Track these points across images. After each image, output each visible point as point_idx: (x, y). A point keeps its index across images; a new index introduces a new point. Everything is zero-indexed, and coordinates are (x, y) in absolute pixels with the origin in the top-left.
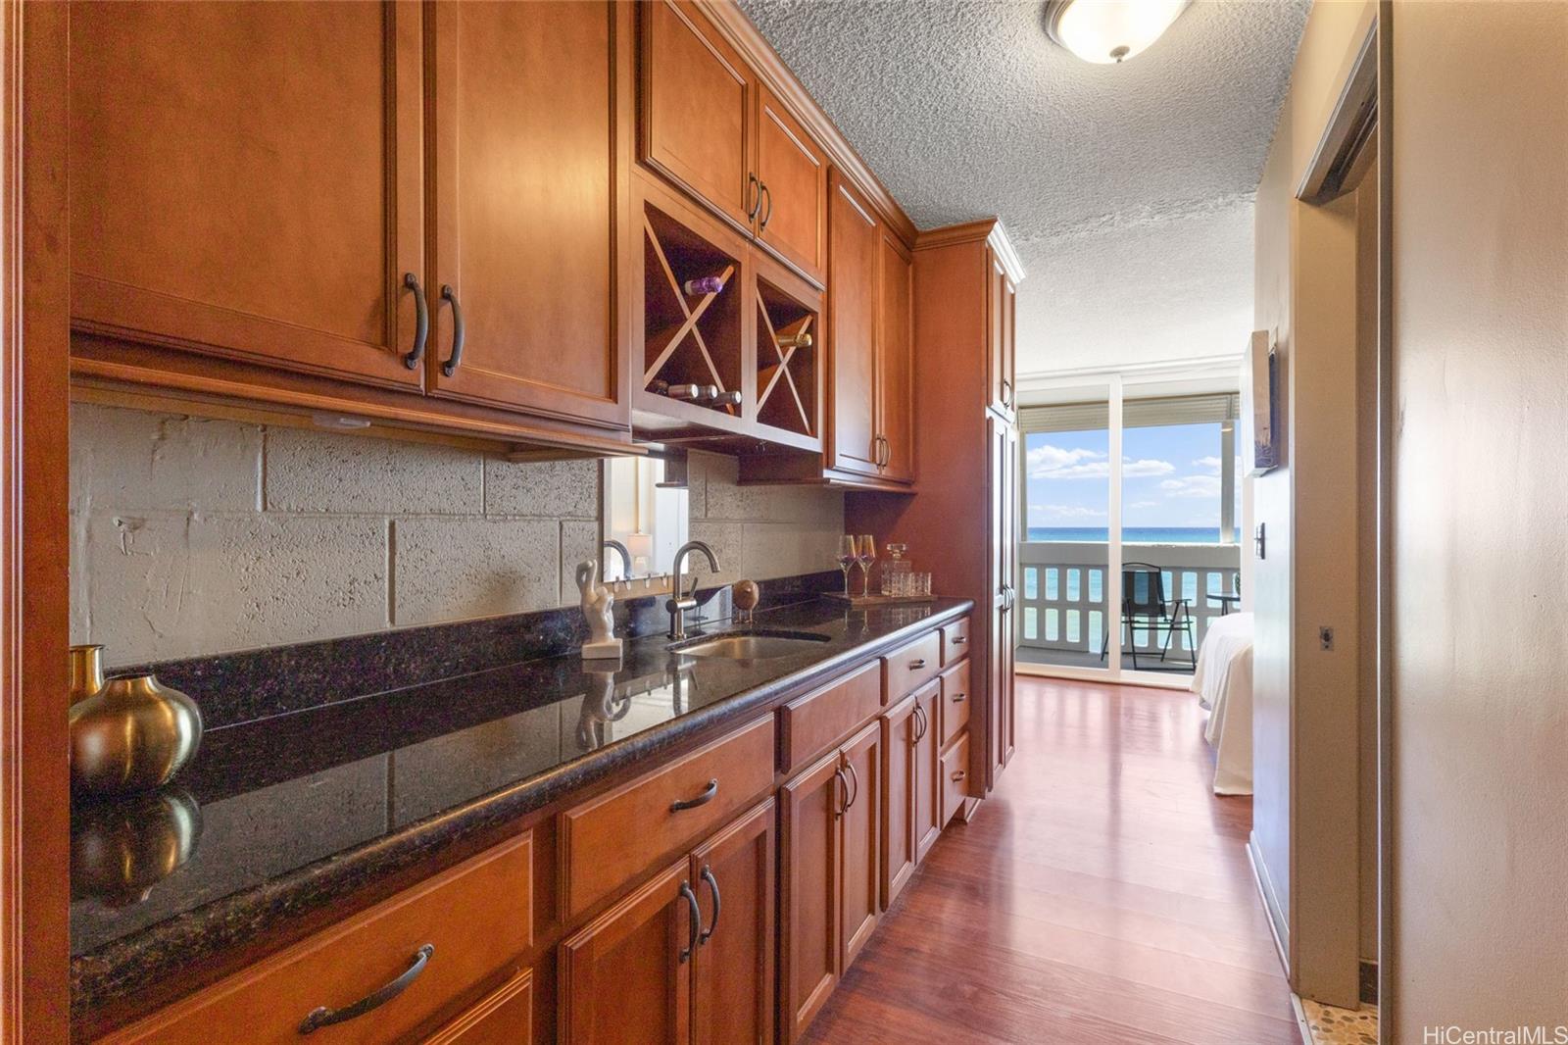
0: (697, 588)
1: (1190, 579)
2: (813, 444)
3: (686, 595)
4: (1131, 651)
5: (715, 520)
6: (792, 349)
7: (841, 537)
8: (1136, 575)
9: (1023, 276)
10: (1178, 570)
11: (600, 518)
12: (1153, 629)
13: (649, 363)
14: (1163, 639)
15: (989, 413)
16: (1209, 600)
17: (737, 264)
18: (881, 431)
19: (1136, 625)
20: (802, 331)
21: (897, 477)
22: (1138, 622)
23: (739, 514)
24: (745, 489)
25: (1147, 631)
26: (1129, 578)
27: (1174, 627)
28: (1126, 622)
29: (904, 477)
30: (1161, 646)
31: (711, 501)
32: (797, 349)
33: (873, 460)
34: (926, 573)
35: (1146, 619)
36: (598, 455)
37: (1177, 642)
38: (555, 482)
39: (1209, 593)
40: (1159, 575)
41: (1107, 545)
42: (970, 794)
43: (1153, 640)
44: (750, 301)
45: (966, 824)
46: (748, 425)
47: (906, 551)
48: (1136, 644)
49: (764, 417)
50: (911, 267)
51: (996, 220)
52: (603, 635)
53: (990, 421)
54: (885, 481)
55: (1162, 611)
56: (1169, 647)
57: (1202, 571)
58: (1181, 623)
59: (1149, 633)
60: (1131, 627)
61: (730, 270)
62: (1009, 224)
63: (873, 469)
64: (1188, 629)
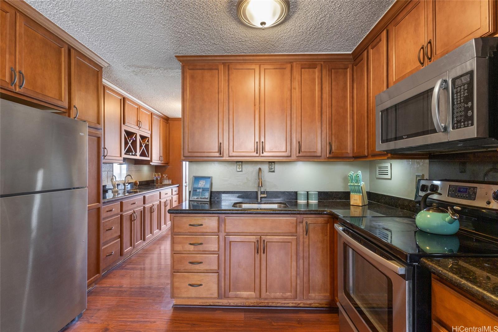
0: (129, 182)
2: (149, 159)
3: (127, 183)
5: (130, 171)
6: (145, 144)
7: (154, 174)
11: (113, 171)
13: (125, 150)
17: (136, 134)
18: (161, 155)
20: (146, 142)
21: (165, 162)
23: (134, 170)
24: (136, 165)
29: (167, 162)
31: (130, 168)
32: (146, 145)
33: (160, 160)
34: (170, 180)
36: (113, 163)
38: (107, 166)
44: (138, 138)
46: (138, 157)
47: (167, 176)
49: (141, 155)
50: (168, 124)
52: (116, 188)
54: (162, 164)
61: (135, 134)
63: (160, 162)
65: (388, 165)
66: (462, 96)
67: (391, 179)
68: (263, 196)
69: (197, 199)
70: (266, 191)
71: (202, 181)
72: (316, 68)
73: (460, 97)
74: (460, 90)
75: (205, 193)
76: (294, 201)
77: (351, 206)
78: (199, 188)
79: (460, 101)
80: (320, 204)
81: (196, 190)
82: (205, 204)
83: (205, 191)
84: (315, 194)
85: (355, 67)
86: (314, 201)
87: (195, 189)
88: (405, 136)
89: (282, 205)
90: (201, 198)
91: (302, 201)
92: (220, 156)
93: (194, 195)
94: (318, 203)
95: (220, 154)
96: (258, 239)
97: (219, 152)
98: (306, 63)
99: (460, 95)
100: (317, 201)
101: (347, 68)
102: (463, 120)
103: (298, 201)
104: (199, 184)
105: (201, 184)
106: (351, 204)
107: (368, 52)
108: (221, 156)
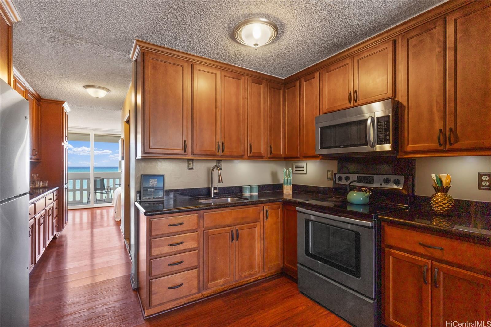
1: (111, 181)
4: (96, 200)
8: (97, 181)
9: (70, 110)
10: (108, 179)
12: (102, 193)
14: (104, 196)
15: (63, 144)
16: (116, 185)
18: (35, 147)
19: (97, 193)
22: (98, 192)
25: (100, 194)
26: (95, 181)
27: (107, 193)
28: (94, 193)
29: (39, 158)
30: (104, 198)
34: (45, 180)
35: (100, 192)
37: (108, 197)
39: (116, 184)
40: (103, 180)
41: (90, 173)
42: (58, 231)
43: (102, 197)
45: (57, 238)
47: (38, 176)
48: (97, 199)
50: (39, 107)
51: (65, 102)
53: (63, 146)
55: (104, 189)
56: (106, 198)
57: (114, 179)
58: (109, 191)
59: (101, 195)
60: (96, 193)
62: (68, 103)
64: (111, 193)
65: (304, 164)
66: (383, 127)
67: (306, 174)
68: (215, 191)
69: (149, 199)
70: (218, 187)
71: (153, 179)
72: (262, 84)
73: (382, 128)
74: (382, 124)
75: (158, 193)
76: (239, 194)
77: (284, 195)
78: (151, 188)
79: (382, 130)
80: (260, 195)
81: (147, 190)
82: (159, 204)
83: (158, 190)
84: (256, 187)
85: (286, 90)
86: (255, 194)
87: (145, 189)
88: (342, 146)
89: (235, 198)
90: (154, 198)
91: (247, 194)
92: (184, 153)
93: (145, 195)
94: (258, 195)
95: (185, 151)
96: (232, 229)
97: (184, 149)
98: (256, 79)
99: (382, 127)
100: (257, 193)
101: (280, 90)
102: (383, 141)
103: (244, 194)
104: (150, 183)
105: (151, 183)
106: (284, 193)
107: (300, 82)
108: (186, 153)
